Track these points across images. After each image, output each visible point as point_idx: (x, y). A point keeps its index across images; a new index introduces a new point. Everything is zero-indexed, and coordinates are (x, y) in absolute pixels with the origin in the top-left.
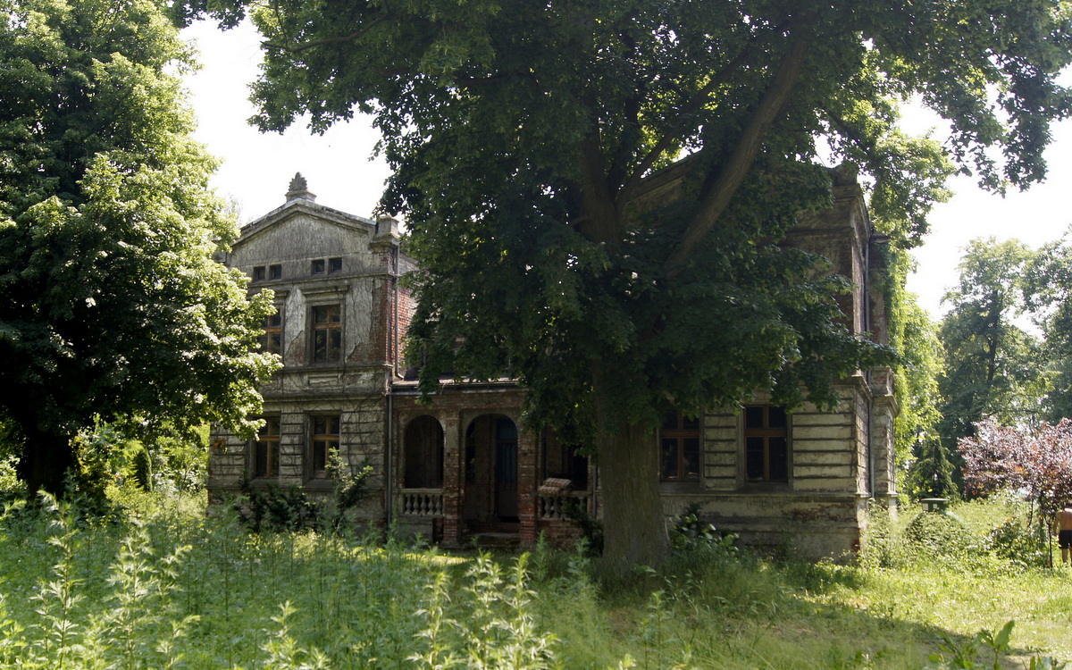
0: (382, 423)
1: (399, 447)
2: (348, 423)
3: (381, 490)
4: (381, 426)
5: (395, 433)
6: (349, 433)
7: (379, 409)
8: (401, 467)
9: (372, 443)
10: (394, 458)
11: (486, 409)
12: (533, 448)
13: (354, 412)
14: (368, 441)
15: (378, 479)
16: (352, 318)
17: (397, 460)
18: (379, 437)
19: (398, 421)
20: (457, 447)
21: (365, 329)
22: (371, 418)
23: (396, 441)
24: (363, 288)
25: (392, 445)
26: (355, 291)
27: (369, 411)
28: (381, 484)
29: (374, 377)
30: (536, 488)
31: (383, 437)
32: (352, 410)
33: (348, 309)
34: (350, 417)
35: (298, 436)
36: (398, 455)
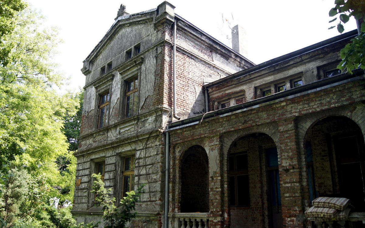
0: (161, 155)
1: (174, 176)
2: (139, 158)
3: (158, 214)
4: (159, 158)
5: (171, 163)
6: (140, 166)
7: (158, 144)
8: (177, 193)
9: (153, 173)
10: (171, 185)
11: (243, 129)
12: (295, 162)
13: (143, 149)
14: (151, 172)
15: (156, 204)
16: (144, 80)
17: (173, 187)
18: (157, 167)
19: (174, 152)
20: (218, 170)
21: (151, 84)
22: (153, 152)
23: (171, 170)
24: (151, 57)
25: (169, 173)
26: (146, 61)
27: (152, 147)
28: (158, 208)
29: (156, 119)
30: (303, 210)
31: (161, 166)
32: (142, 148)
33: (142, 75)
34: (140, 154)
35: (112, 172)
36: (174, 183)
